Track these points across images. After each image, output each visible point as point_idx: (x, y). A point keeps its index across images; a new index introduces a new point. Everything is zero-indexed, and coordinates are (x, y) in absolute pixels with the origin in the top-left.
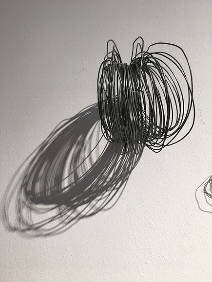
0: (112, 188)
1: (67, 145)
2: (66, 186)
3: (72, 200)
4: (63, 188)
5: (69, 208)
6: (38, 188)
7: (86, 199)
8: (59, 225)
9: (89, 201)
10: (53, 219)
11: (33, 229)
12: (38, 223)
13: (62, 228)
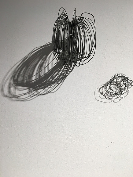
0: (56, 83)
1: (37, 60)
2: (34, 79)
3: (36, 86)
4: (32, 80)
5: (34, 90)
6: (20, 79)
7: (43, 87)
8: (28, 97)
9: (44, 88)
10: (25, 94)
11: (15, 97)
12: (18, 95)
13: (29, 98)
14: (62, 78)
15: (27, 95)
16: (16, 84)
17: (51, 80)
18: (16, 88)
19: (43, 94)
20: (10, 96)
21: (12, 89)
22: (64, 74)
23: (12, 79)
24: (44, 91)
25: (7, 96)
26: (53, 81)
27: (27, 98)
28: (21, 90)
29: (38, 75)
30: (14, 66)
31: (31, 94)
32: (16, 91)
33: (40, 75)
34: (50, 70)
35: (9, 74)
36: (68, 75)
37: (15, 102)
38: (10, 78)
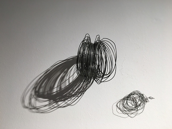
0: (76, 96)
1: (59, 72)
2: (55, 91)
4: (53, 92)
5: (54, 102)
6: (41, 90)
7: (63, 99)
11: (36, 109)
12: (38, 107)
13: (49, 110)
14: (82, 92)
15: (47, 107)
16: (37, 95)
17: (71, 92)
18: (36, 100)
19: (63, 106)
20: (31, 107)
21: (33, 100)
22: (84, 87)
23: (34, 91)
24: (64, 103)
25: (27, 108)
26: (73, 94)
27: (47, 110)
28: (41, 102)
29: (59, 87)
30: (36, 77)
31: (51, 106)
32: (37, 102)
33: (60, 88)
34: (71, 83)
35: (31, 85)
36: (88, 89)
37: (35, 113)
38: (31, 89)
